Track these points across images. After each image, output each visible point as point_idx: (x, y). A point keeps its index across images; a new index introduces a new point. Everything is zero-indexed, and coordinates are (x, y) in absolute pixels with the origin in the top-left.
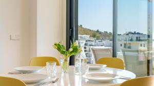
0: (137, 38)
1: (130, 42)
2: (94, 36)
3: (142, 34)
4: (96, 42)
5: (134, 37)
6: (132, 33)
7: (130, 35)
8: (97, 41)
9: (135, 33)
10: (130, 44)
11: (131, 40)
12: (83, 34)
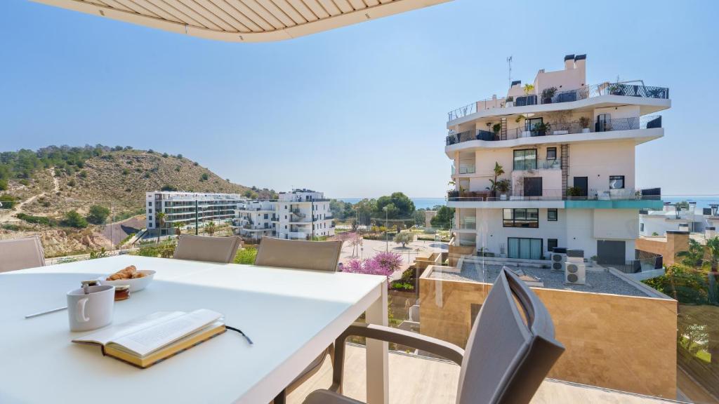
0: (307, 197)
1: (298, 203)
2: (248, 195)
3: (314, 192)
4: (249, 203)
5: (304, 196)
6: (301, 191)
7: (298, 194)
8: (251, 202)
9: (304, 191)
10: (298, 205)
11: (300, 200)
12: (231, 193)
